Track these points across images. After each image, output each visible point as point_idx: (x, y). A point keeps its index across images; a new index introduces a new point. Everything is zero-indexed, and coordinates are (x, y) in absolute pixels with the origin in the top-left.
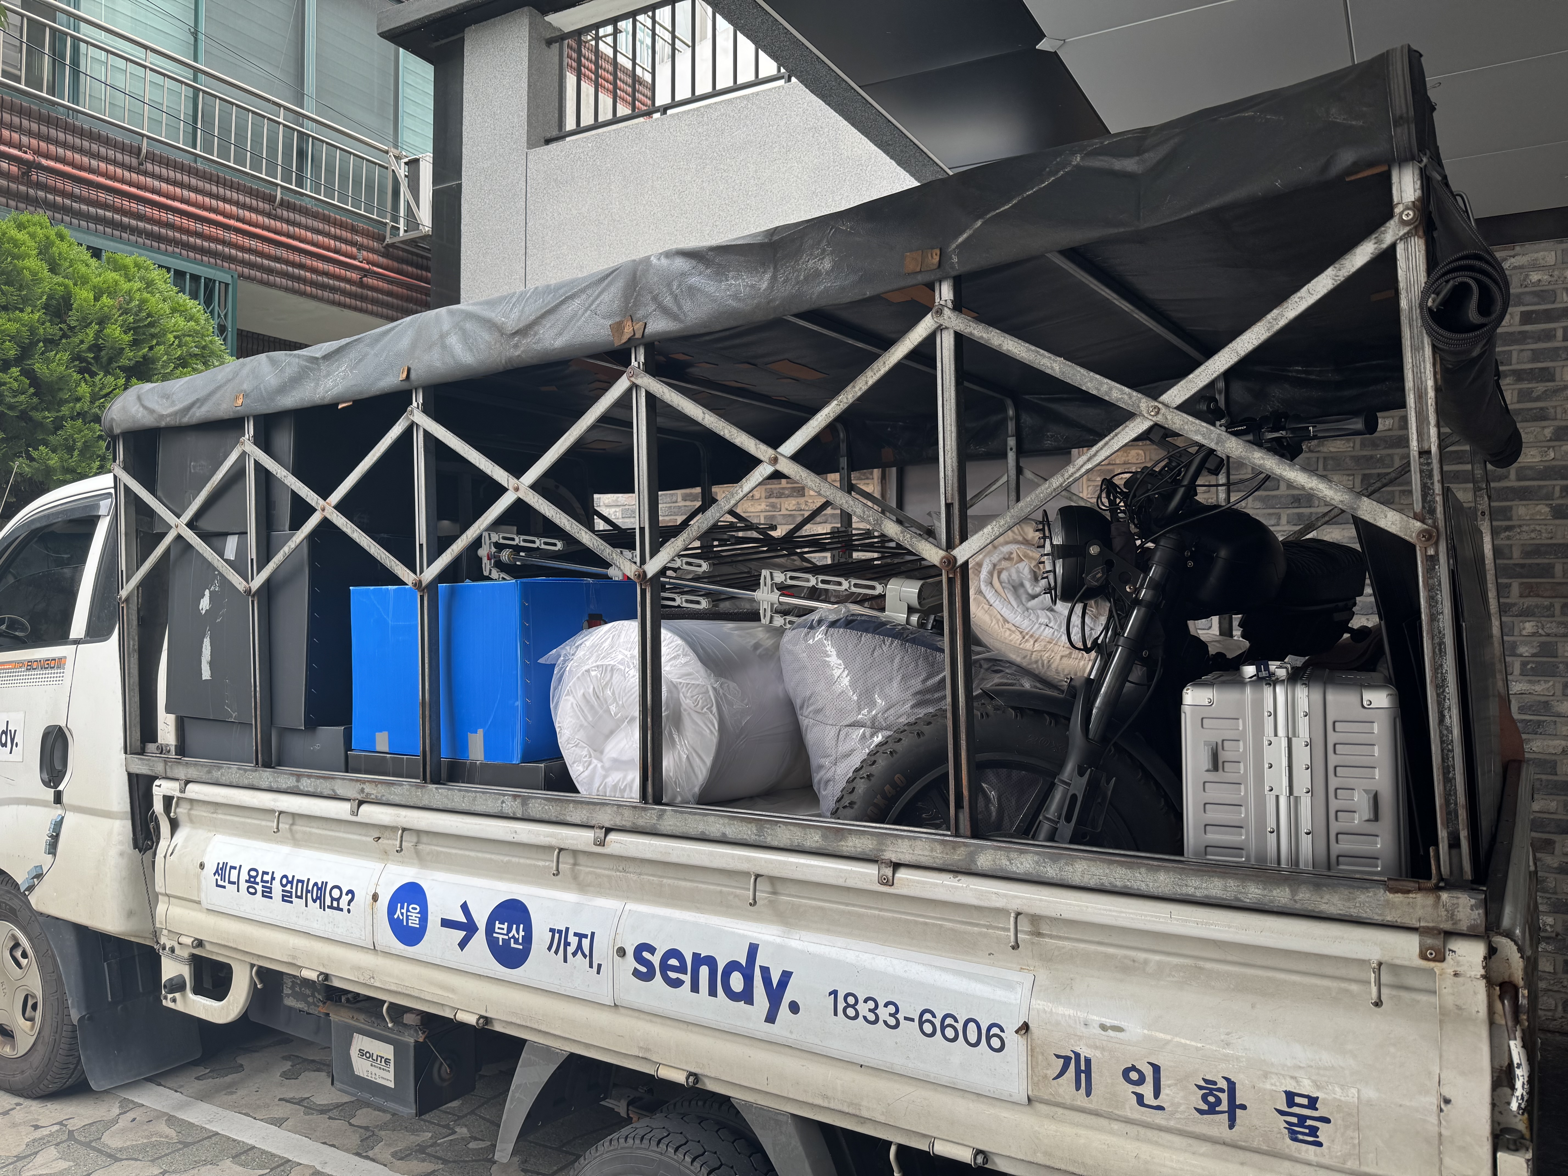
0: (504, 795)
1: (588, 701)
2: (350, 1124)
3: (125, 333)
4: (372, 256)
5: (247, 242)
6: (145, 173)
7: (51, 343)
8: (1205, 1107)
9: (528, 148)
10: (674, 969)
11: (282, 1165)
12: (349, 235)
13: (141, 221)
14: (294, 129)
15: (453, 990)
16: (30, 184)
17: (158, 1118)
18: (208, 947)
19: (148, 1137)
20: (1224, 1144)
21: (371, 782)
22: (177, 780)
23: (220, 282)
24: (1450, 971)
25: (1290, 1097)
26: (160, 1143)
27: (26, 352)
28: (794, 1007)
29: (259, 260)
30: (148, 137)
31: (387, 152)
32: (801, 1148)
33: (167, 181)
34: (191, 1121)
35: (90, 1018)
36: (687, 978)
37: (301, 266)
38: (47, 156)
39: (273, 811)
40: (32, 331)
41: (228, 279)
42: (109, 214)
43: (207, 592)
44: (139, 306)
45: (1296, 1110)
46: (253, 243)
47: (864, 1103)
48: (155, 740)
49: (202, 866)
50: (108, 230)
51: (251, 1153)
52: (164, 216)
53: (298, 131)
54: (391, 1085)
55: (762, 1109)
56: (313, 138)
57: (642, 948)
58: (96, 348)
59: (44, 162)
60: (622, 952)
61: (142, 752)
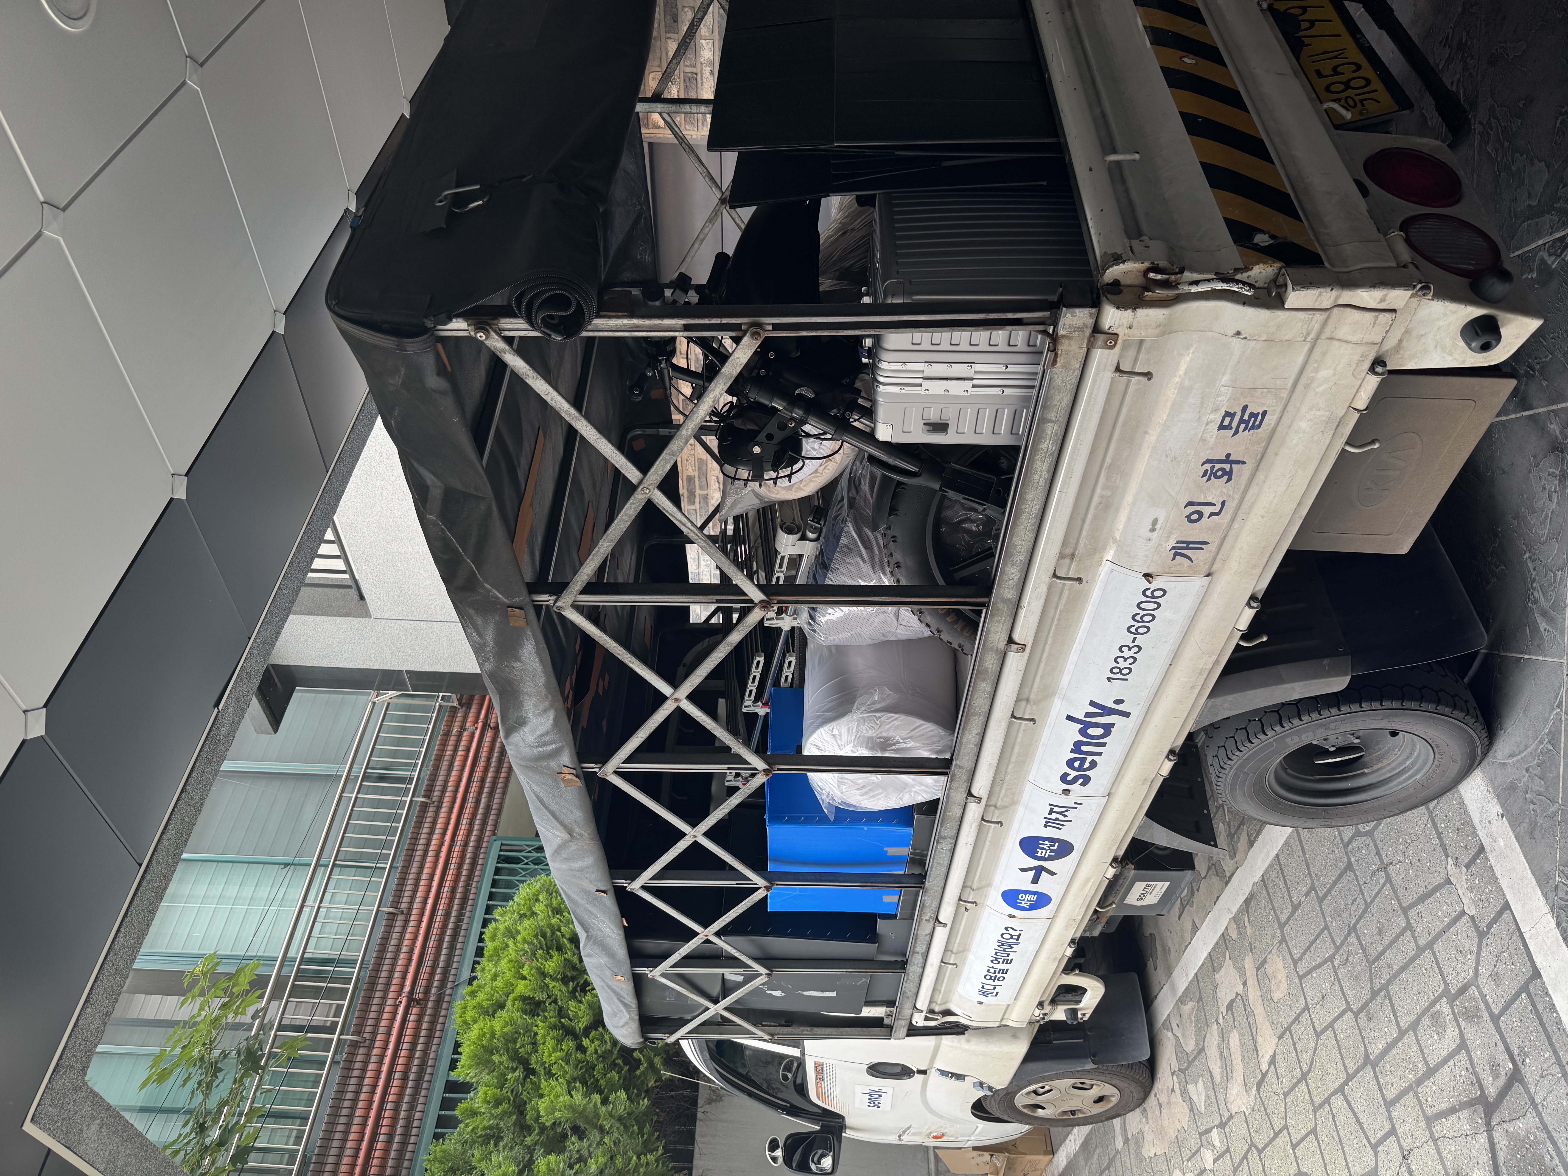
0: (937, 848)
1: (866, 793)
2: (1205, 878)
3: (551, 957)
4: (470, 719)
5: (463, 827)
6: (410, 909)
7: (561, 1013)
8: (1226, 477)
9: (370, 617)
10: (1082, 765)
11: (1225, 940)
12: (452, 738)
13: (451, 913)
14: (361, 785)
15: (1087, 880)
16: (426, 999)
17: (1179, 1009)
18: (1043, 999)
19: (1191, 1022)
20: (1258, 465)
21: (920, 914)
22: (912, 1014)
23: (501, 850)
24: (1127, 331)
25: (1222, 427)
26: (1196, 1015)
27: (569, 1032)
28: (1119, 702)
29: (479, 817)
30: (379, 906)
31: (374, 703)
32: (1235, 695)
33: (415, 891)
34: (1184, 988)
35: (1094, 1056)
36: (1090, 758)
37: (483, 781)
38: (402, 986)
39: (940, 967)
40: (553, 1027)
41: (497, 845)
42: (447, 939)
43: (768, 992)
44: (529, 943)
45: (1234, 425)
46: (465, 821)
47: (1201, 667)
48: (882, 1019)
49: (981, 1003)
50: (461, 939)
51: (1214, 958)
52: (445, 894)
53: (362, 781)
54: (1167, 884)
55: (1200, 715)
56: (367, 768)
57: (1064, 778)
58: (565, 980)
59: (407, 989)
60: (1066, 792)
61: (890, 1027)
